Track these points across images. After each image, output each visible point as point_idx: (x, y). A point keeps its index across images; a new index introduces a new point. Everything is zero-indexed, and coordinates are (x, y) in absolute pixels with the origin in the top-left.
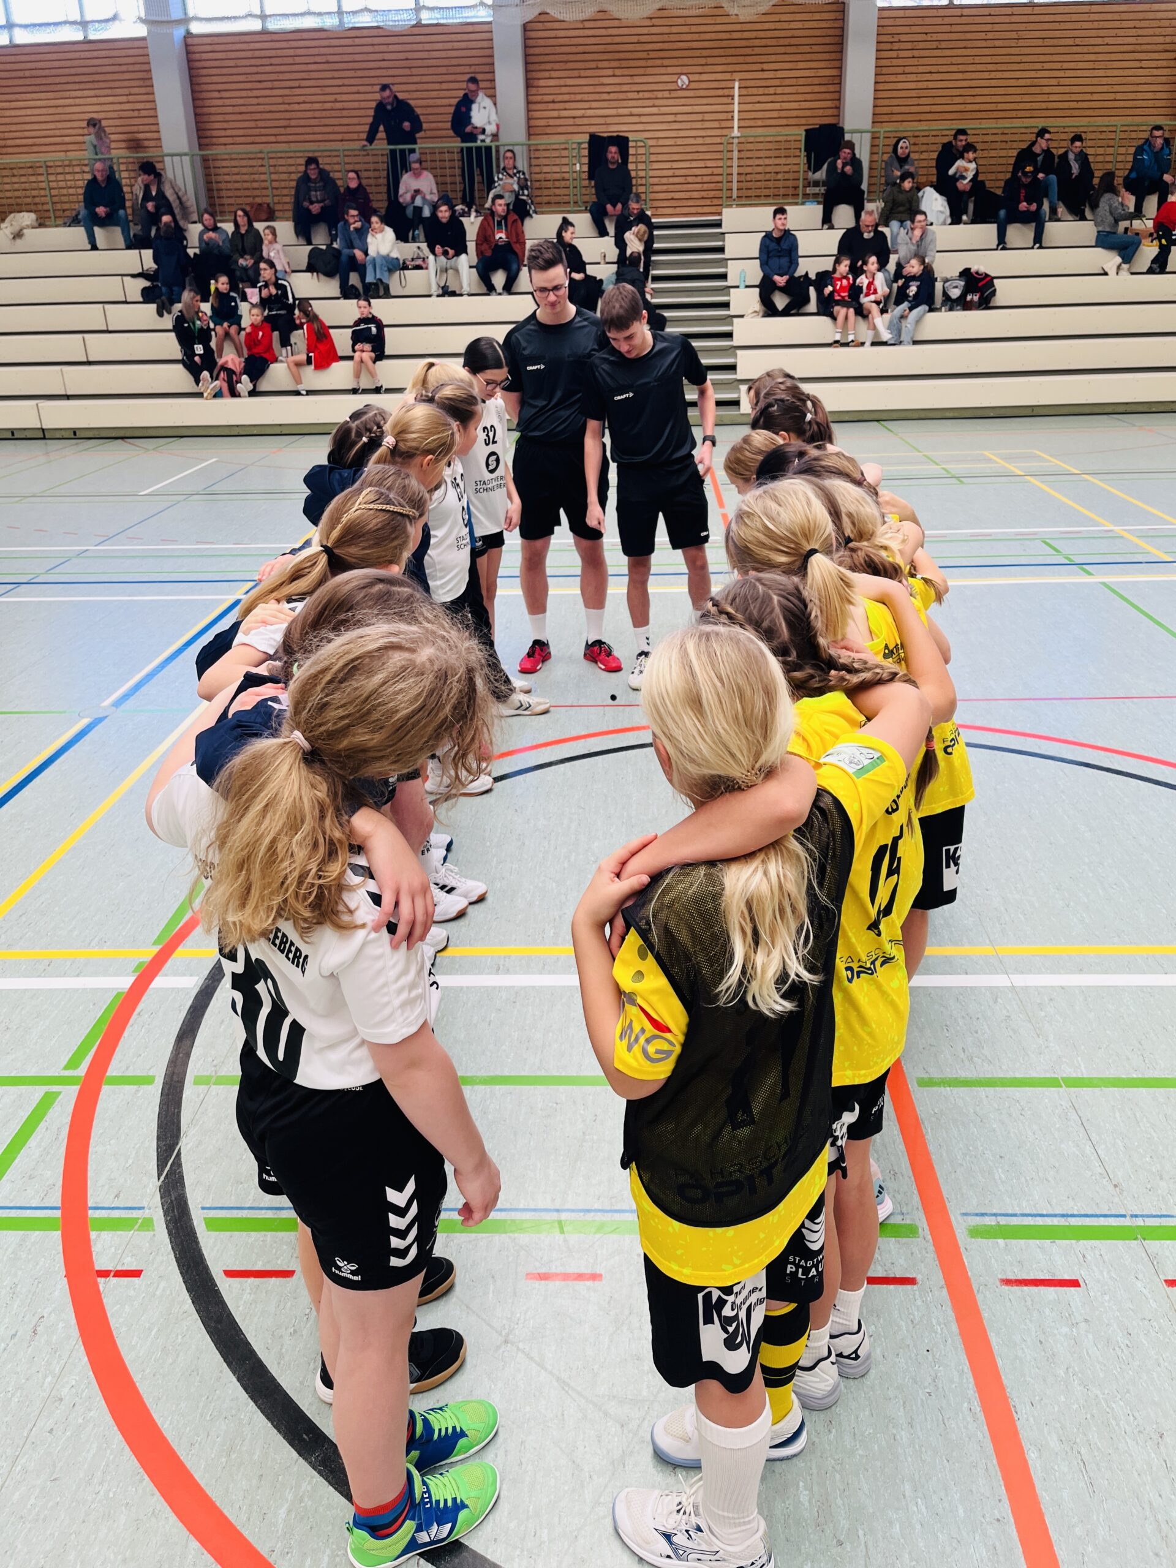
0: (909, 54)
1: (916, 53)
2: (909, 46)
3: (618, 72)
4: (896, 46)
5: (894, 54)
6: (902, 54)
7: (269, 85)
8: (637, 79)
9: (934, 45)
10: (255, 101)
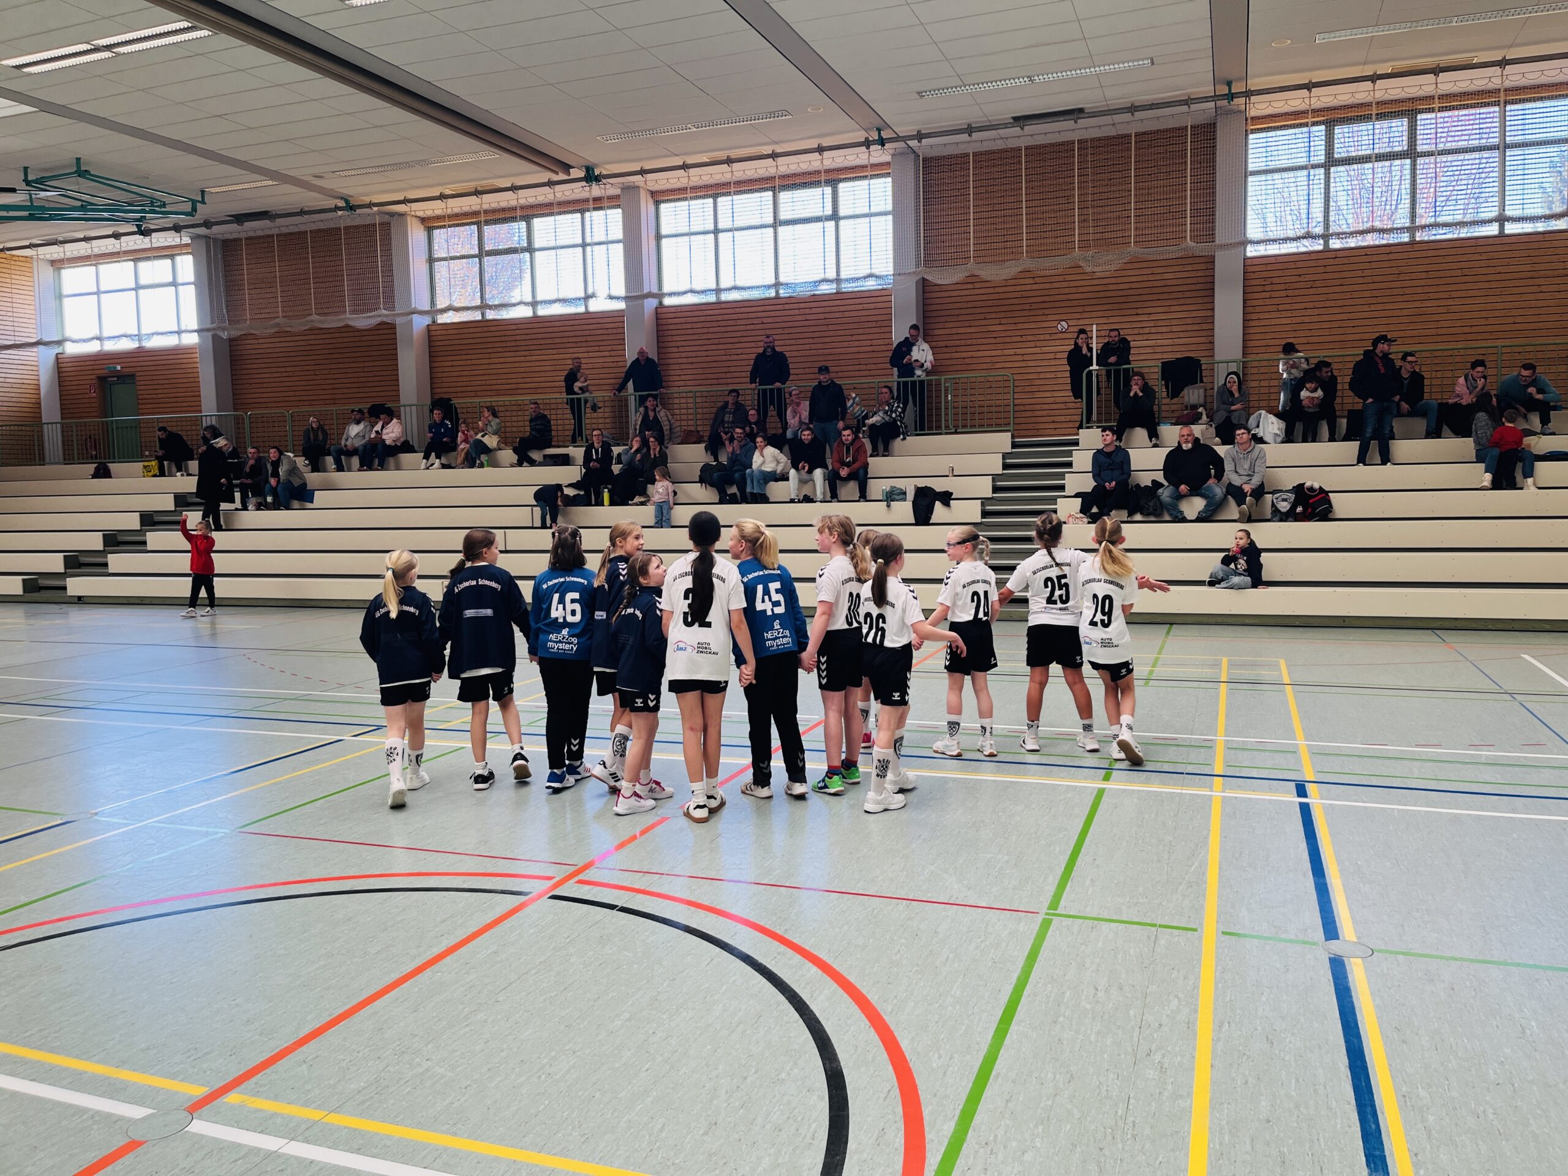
0: (1283, 293)
1: (1290, 293)
2: (1282, 287)
3: (1004, 321)
4: (1268, 288)
5: (1267, 295)
6: (1274, 294)
7: (716, 341)
8: (1020, 326)
9: (1309, 285)
10: (704, 354)
